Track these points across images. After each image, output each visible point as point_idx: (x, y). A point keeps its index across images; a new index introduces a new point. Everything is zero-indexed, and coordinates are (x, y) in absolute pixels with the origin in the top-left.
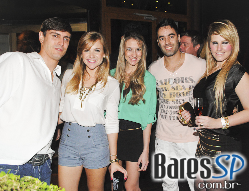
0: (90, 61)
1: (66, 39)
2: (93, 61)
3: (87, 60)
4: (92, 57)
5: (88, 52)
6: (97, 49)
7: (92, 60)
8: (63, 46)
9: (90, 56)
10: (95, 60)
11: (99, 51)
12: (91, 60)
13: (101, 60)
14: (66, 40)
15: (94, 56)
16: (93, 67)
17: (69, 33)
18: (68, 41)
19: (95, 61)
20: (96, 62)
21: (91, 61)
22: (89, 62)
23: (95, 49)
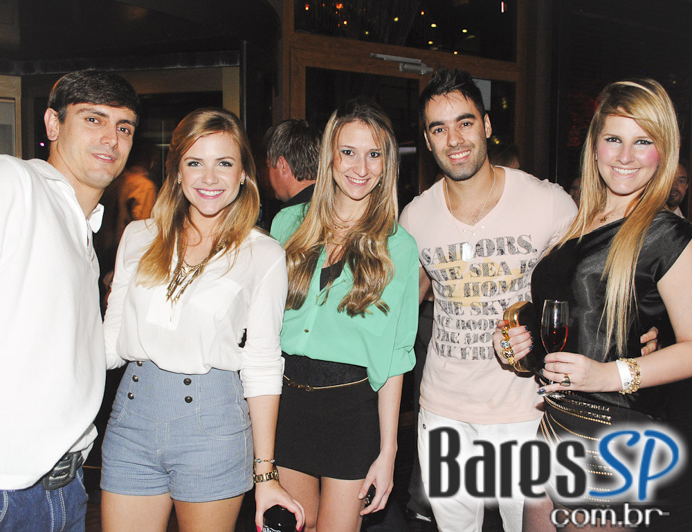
0: (203, 192)
1: (125, 129)
2: (212, 194)
3: (195, 191)
4: (210, 181)
5: (200, 167)
6: (223, 158)
7: (210, 191)
8: (115, 148)
9: (204, 178)
10: (217, 190)
11: (230, 165)
12: (207, 190)
13: (234, 191)
14: (124, 131)
15: (214, 177)
16: (211, 210)
17: (132, 112)
18: (129, 133)
19: (218, 193)
20: (219, 195)
21: (207, 193)
22: (202, 195)
23: (219, 159)
